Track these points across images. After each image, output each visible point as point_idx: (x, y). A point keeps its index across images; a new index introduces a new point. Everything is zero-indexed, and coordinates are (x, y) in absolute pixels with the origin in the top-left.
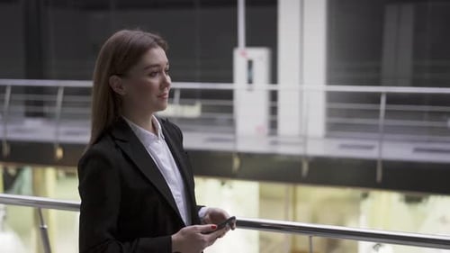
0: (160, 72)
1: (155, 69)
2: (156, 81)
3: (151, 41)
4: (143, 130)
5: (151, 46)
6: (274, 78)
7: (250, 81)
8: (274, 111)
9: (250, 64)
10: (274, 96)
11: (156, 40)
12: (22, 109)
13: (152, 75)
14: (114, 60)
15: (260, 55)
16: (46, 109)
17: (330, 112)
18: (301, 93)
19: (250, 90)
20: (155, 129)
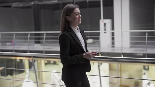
0: (78, 14)
1: (77, 14)
2: (77, 16)
3: (75, 6)
4: (75, 29)
5: (75, 8)
6: (113, 28)
7: (105, 30)
8: (113, 39)
9: (105, 24)
10: (113, 34)
11: (77, 6)
12: (34, 40)
13: (76, 15)
14: (66, 12)
15: (108, 22)
16: (41, 41)
17: (131, 39)
18: (122, 32)
19: (105, 32)
20: (78, 29)
